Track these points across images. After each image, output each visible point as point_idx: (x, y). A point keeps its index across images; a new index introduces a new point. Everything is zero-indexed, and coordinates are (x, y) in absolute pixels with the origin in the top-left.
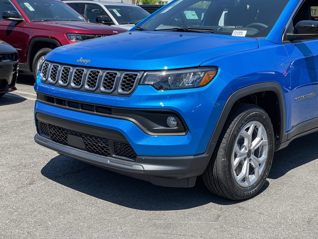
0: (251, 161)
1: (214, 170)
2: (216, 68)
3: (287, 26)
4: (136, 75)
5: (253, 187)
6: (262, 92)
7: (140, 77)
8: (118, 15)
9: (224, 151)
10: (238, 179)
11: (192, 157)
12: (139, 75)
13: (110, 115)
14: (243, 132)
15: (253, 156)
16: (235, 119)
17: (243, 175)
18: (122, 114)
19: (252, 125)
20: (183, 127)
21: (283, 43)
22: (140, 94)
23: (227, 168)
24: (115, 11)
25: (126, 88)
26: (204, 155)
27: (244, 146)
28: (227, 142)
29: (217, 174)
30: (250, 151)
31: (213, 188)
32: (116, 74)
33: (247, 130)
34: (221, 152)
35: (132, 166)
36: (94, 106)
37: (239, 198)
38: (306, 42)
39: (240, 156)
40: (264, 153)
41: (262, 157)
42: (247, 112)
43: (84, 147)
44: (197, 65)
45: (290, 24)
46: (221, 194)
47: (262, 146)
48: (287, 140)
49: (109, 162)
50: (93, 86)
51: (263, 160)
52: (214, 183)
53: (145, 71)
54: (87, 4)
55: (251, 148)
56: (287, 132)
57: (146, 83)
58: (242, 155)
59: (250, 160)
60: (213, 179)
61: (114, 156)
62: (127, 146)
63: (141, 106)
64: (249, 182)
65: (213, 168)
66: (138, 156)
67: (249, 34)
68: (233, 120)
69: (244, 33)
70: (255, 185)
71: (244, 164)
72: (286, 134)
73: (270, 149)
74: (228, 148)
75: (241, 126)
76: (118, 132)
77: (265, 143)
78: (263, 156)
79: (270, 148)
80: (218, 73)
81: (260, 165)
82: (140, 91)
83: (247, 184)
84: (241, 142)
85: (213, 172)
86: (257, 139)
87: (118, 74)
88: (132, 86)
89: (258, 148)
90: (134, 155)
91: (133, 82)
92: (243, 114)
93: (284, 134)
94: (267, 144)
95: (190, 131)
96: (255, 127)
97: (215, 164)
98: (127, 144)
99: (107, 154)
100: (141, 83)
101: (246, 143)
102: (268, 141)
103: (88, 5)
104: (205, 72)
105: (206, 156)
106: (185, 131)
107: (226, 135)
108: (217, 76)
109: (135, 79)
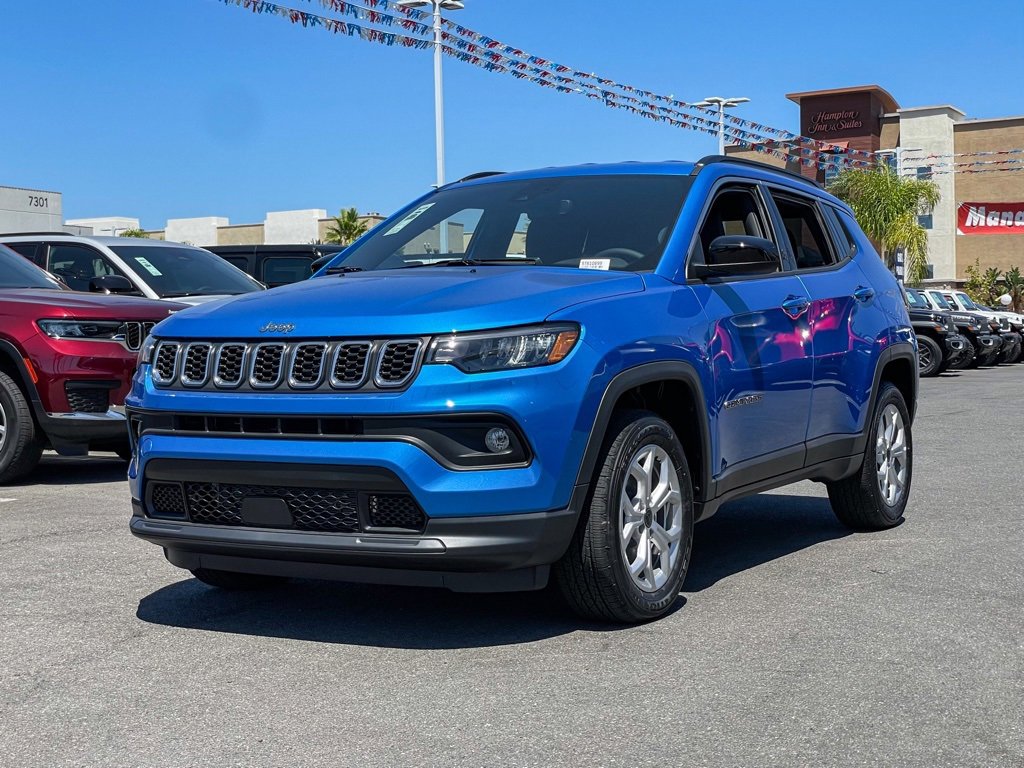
0: (653, 535)
1: (586, 548)
2: (576, 326)
3: (690, 252)
4: (416, 345)
5: (661, 593)
6: (660, 382)
7: (424, 347)
8: (154, 271)
9: (604, 505)
10: (633, 571)
11: (543, 515)
12: (422, 345)
13: (358, 436)
14: (635, 464)
15: (655, 525)
16: (619, 437)
17: (641, 563)
18: (389, 430)
19: (650, 454)
20: (522, 451)
21: (690, 283)
22: (429, 383)
23: (612, 542)
24: (142, 261)
25: (394, 373)
26: (567, 512)
27: (637, 500)
28: (609, 484)
29: (591, 557)
30: (649, 511)
31: (582, 595)
32: (367, 346)
33: (642, 462)
34: (598, 505)
35: (418, 543)
36: (319, 422)
37: (638, 616)
38: (733, 283)
39: (633, 520)
40: (674, 520)
41: (672, 529)
42: (639, 422)
43: (290, 521)
44: (540, 319)
45: (697, 243)
46: (600, 607)
47: (670, 504)
48: (716, 498)
49: (358, 541)
50: (310, 378)
51: (676, 535)
52: (586, 582)
53: (434, 336)
54: (53, 244)
55: (651, 505)
56: (714, 478)
57: (438, 359)
58: (636, 517)
59: (651, 532)
60: (583, 571)
61: (368, 528)
62: (401, 501)
63: (433, 408)
64: (653, 582)
65: (581, 545)
66: (429, 518)
67: (615, 266)
68: (614, 439)
69: (604, 264)
70: (663, 589)
71: (639, 540)
72: (713, 481)
73: (686, 512)
74: (612, 496)
75: (632, 452)
76: (383, 470)
77: (675, 496)
78: (674, 526)
79: (686, 508)
80: (582, 337)
81: (669, 544)
82: (427, 376)
83: (650, 586)
84: (632, 492)
85: (583, 554)
86: (661, 487)
87: (373, 347)
88: (409, 368)
89: (662, 508)
90: (420, 519)
91: (411, 360)
92: (632, 426)
93: (709, 482)
94: (679, 498)
95: (537, 457)
96: (656, 458)
97: (586, 535)
98: (401, 496)
99: (353, 526)
100: (428, 359)
101: (640, 494)
102: (681, 492)
103: (54, 249)
104: (557, 334)
105: (570, 513)
106: (526, 460)
107: (605, 471)
108: (580, 342)
109: (413, 352)
